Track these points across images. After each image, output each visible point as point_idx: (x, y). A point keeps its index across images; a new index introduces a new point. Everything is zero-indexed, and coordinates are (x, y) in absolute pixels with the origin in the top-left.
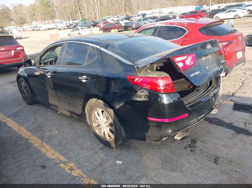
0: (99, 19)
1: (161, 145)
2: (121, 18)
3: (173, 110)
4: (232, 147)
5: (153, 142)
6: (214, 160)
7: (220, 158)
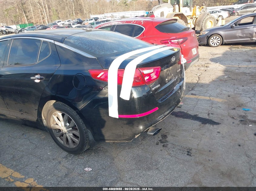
0: (48, 23)
1: (131, 144)
2: (73, 22)
3: (144, 104)
4: (201, 138)
5: (125, 141)
6: (187, 153)
7: (192, 150)
